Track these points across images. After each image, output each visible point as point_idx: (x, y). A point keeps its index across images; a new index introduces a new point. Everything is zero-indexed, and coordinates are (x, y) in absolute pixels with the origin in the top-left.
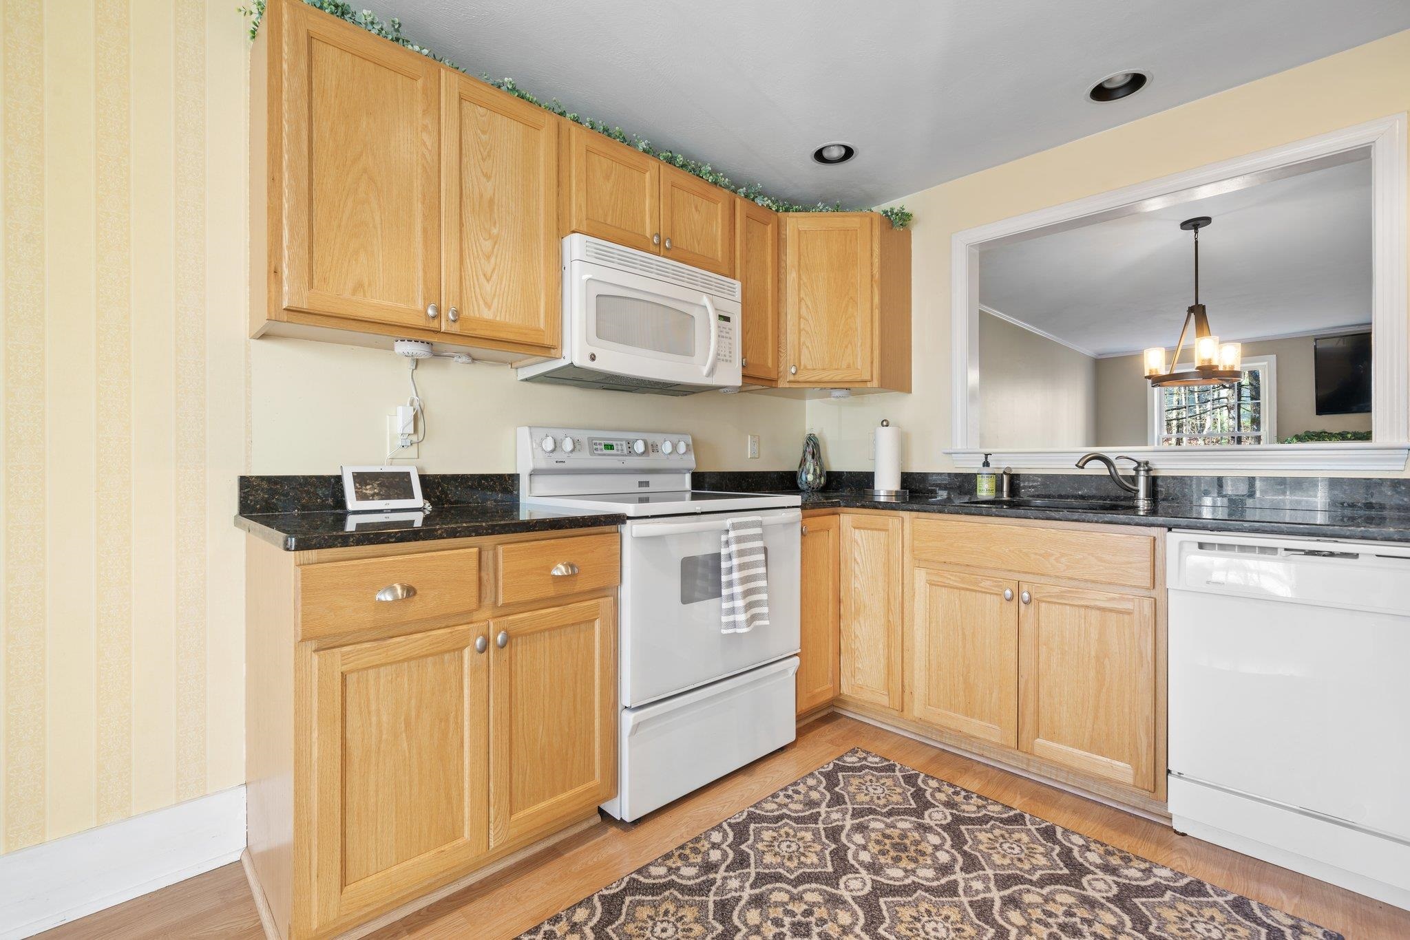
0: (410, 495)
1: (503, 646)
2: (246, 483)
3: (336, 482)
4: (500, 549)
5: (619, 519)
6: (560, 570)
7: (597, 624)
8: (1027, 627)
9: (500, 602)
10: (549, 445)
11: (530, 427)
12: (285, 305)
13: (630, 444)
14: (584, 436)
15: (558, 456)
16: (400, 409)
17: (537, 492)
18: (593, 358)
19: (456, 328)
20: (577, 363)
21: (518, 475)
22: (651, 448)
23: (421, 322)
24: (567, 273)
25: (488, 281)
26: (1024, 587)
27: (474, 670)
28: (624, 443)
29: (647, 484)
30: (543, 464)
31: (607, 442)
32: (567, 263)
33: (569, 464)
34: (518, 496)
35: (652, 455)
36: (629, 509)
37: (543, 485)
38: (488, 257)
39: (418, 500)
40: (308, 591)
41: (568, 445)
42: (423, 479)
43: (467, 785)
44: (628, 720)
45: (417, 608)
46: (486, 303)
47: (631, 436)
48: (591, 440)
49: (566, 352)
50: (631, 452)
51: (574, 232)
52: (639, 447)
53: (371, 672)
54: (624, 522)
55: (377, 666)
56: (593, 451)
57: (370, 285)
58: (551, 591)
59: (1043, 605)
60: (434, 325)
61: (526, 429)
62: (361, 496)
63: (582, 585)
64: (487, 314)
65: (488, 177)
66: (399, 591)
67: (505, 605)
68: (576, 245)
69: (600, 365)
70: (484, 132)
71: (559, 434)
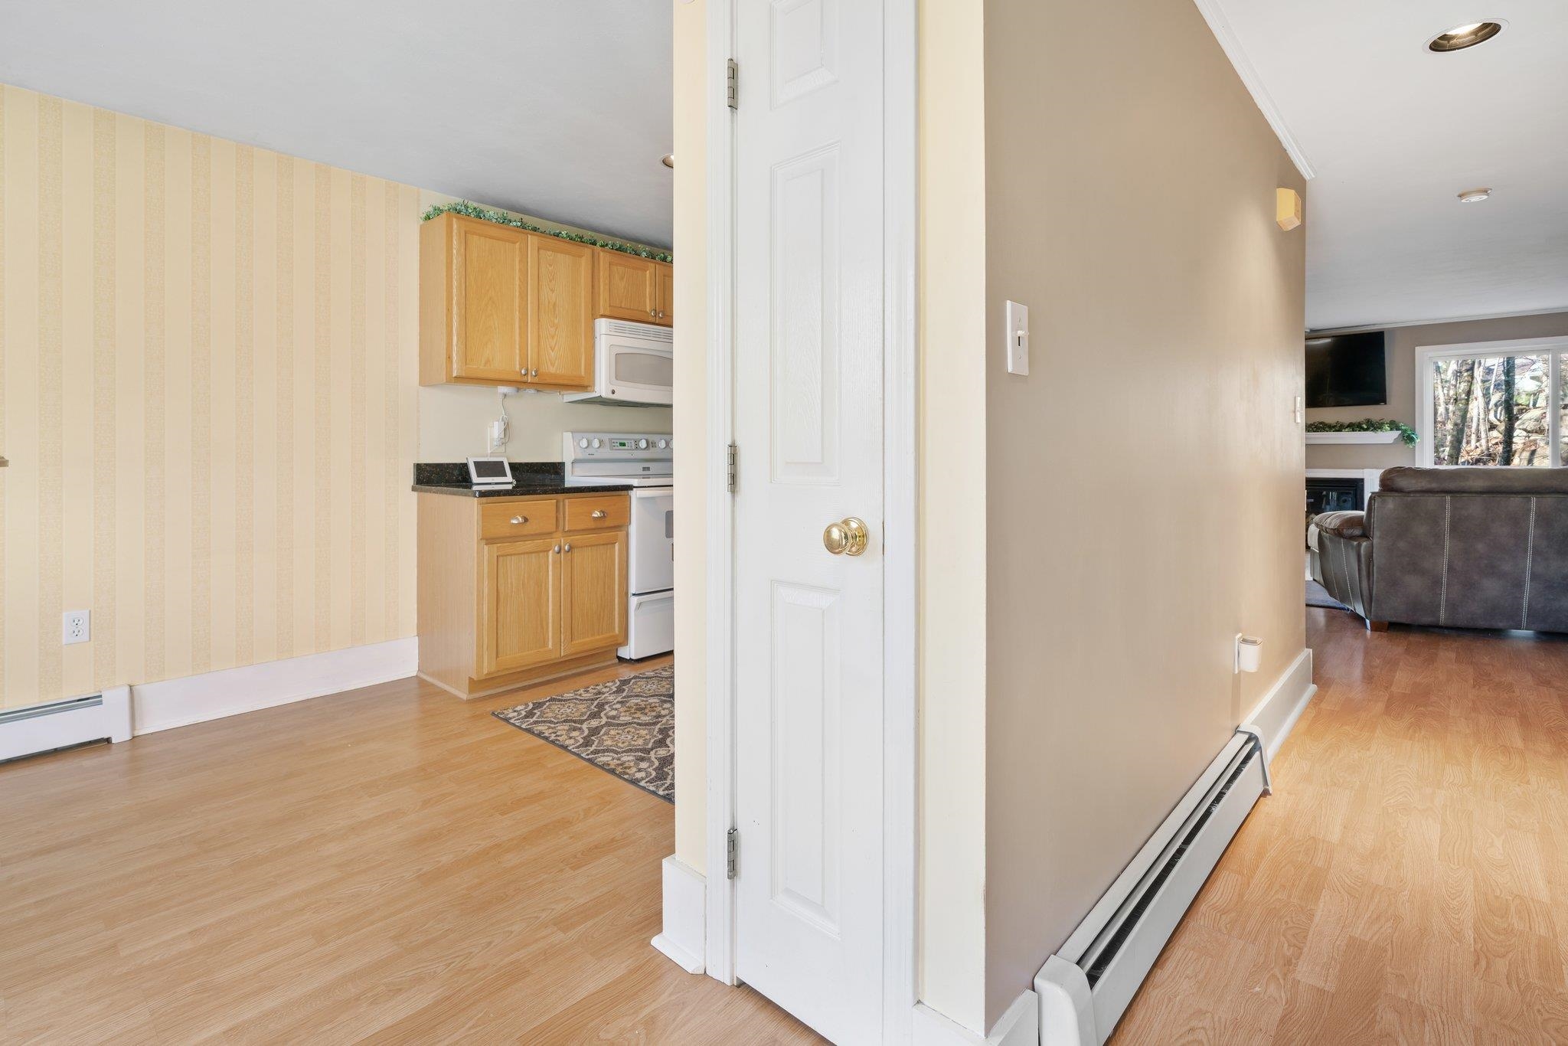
0: (505, 475)
1: (568, 552)
2: (419, 468)
3: (465, 466)
4: (567, 501)
5: (630, 488)
6: (597, 514)
7: (617, 545)
9: (566, 529)
10: (584, 443)
11: (572, 432)
12: (455, 375)
13: (637, 442)
14: (606, 437)
15: (589, 451)
16: (496, 423)
17: (576, 473)
18: (613, 392)
19: (536, 380)
20: (604, 395)
21: (562, 465)
22: (650, 445)
23: (518, 378)
24: (597, 341)
25: (553, 350)
27: (554, 562)
28: (633, 442)
29: (648, 469)
30: (580, 456)
31: (621, 441)
32: (597, 335)
33: (597, 456)
34: (564, 476)
35: (652, 450)
36: (635, 482)
37: (580, 469)
38: (553, 337)
39: (509, 478)
40: (485, 516)
41: (596, 444)
42: (511, 465)
43: (550, 621)
44: (634, 601)
45: (529, 529)
46: (551, 364)
47: (637, 437)
48: (610, 440)
49: (597, 388)
50: (637, 448)
51: (603, 316)
52: (643, 444)
53: (509, 557)
54: (632, 490)
55: (511, 555)
56: (612, 448)
57: (492, 360)
58: (592, 525)
60: (525, 379)
61: (570, 434)
62: (479, 475)
63: (608, 523)
64: (552, 370)
65: (553, 291)
66: (520, 519)
67: (570, 531)
68: (602, 325)
69: (616, 397)
70: (551, 265)
71: (590, 436)
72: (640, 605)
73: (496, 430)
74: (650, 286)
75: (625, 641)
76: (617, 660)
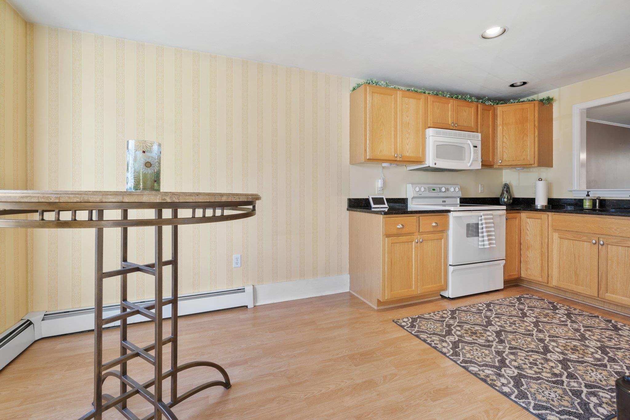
0: (385, 204)
1: (421, 242)
2: (350, 200)
3: (367, 200)
5: (449, 211)
6: (434, 224)
7: (443, 240)
8: (603, 253)
9: (420, 231)
10: (417, 189)
11: (412, 184)
12: (368, 158)
13: (440, 189)
14: (426, 186)
15: (420, 193)
16: (380, 181)
17: (413, 204)
18: (435, 164)
19: (401, 159)
20: (431, 166)
21: (407, 199)
22: (447, 190)
23: (393, 159)
24: (427, 140)
25: (408, 145)
26: (601, 239)
27: (415, 247)
28: (438, 188)
29: (445, 201)
30: (416, 195)
31: (434, 188)
32: (427, 136)
33: (422, 195)
34: (407, 204)
35: (447, 192)
36: (452, 208)
37: (416, 201)
38: (408, 139)
41: (423, 189)
42: (387, 199)
43: (413, 276)
44: (451, 269)
45: (404, 231)
46: (407, 152)
47: (440, 186)
48: (428, 187)
49: (426, 163)
50: (441, 191)
51: (429, 127)
52: (443, 189)
53: (396, 244)
55: (397, 243)
56: (429, 191)
57: (383, 150)
58: (432, 230)
59: (609, 246)
60: (396, 159)
61: (411, 185)
62: (374, 204)
63: (439, 229)
64: (407, 154)
65: (408, 117)
66: (401, 226)
67: (422, 232)
68: (430, 132)
69: (437, 166)
70: (407, 105)
71: (420, 186)
72: (454, 271)
73: (379, 184)
74: (451, 111)
75: (445, 288)
76: (440, 297)
